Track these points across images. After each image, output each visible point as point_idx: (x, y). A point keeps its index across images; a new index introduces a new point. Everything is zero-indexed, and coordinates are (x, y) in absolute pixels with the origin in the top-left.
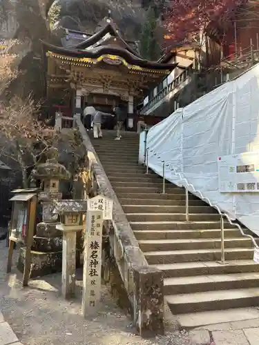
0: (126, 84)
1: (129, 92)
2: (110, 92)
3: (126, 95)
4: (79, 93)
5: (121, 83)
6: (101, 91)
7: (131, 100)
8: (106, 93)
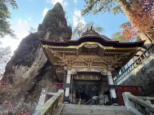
0: (104, 63)
1: (107, 69)
2: (93, 70)
3: (105, 71)
4: (69, 73)
5: (100, 63)
6: (85, 70)
7: (110, 74)
8: (89, 71)
